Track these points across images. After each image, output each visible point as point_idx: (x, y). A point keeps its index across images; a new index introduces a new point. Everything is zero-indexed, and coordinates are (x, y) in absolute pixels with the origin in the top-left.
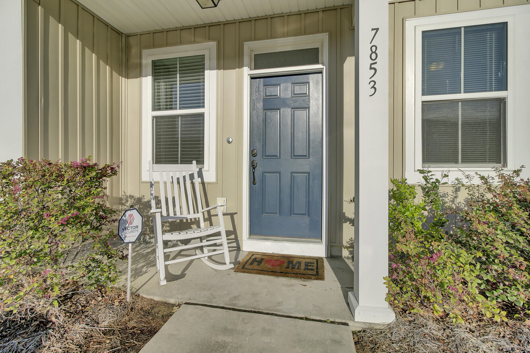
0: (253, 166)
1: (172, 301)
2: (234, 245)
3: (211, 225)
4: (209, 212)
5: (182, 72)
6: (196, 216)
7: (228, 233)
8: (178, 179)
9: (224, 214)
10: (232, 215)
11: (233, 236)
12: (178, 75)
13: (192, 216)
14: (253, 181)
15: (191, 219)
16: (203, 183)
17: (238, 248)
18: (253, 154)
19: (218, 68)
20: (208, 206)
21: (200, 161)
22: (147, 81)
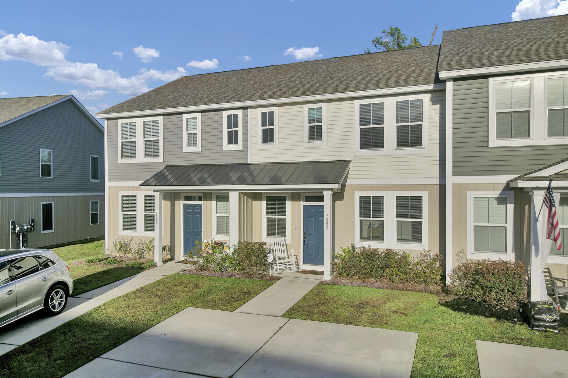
0: (304, 238)
1: (281, 277)
2: (297, 267)
3: (289, 259)
4: (288, 255)
5: (278, 201)
6: (284, 256)
7: (296, 262)
8: (276, 242)
9: (294, 255)
10: (296, 256)
11: (297, 264)
12: (276, 202)
13: (283, 256)
14: (304, 244)
15: (283, 257)
16: (286, 244)
17: (299, 268)
18: (304, 234)
19: (291, 201)
20: (288, 253)
21: (285, 235)
22: (264, 203)
